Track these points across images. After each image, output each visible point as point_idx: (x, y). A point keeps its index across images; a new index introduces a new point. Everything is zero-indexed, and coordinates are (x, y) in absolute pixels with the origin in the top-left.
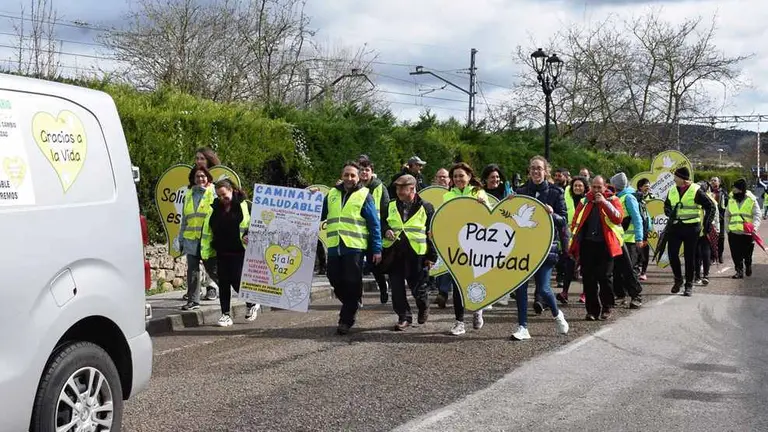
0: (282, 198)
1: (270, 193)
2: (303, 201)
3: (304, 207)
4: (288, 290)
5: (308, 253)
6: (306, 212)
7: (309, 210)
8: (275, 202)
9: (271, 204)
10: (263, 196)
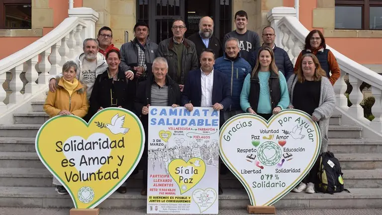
0: (177, 117)
1: (165, 114)
2: (199, 118)
3: (201, 122)
4: (196, 197)
5: (211, 162)
6: (204, 127)
7: (207, 125)
8: (171, 121)
9: (168, 124)
10: (158, 118)
